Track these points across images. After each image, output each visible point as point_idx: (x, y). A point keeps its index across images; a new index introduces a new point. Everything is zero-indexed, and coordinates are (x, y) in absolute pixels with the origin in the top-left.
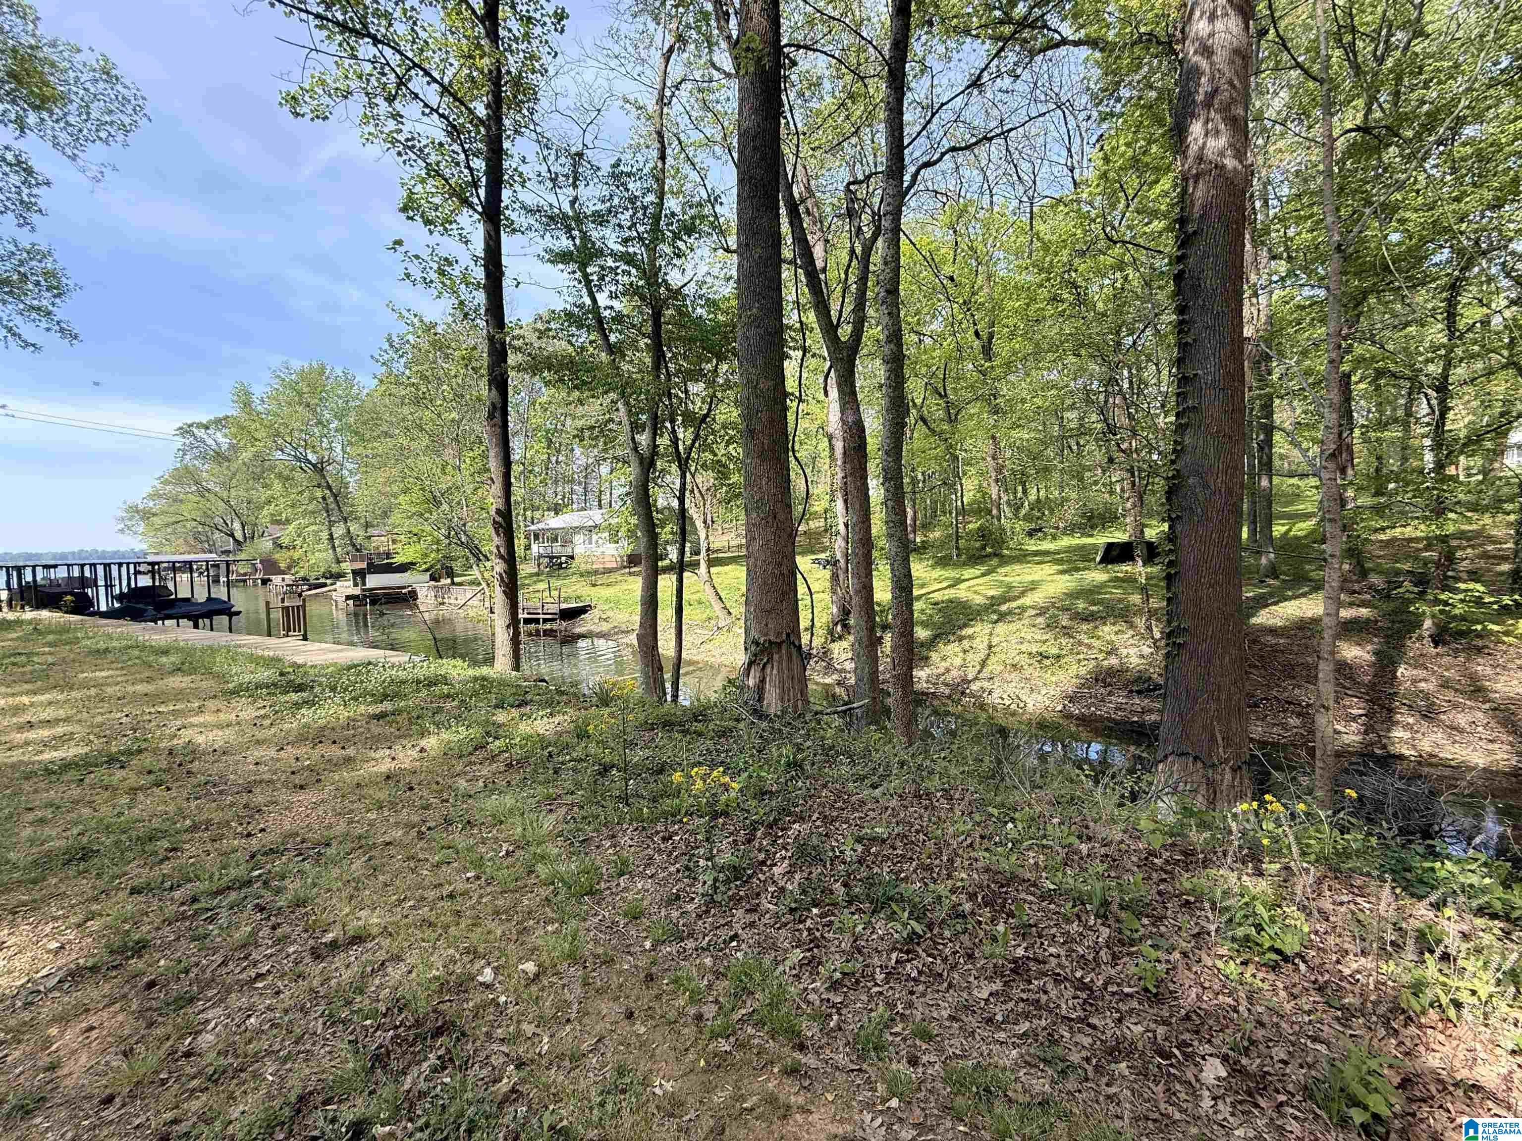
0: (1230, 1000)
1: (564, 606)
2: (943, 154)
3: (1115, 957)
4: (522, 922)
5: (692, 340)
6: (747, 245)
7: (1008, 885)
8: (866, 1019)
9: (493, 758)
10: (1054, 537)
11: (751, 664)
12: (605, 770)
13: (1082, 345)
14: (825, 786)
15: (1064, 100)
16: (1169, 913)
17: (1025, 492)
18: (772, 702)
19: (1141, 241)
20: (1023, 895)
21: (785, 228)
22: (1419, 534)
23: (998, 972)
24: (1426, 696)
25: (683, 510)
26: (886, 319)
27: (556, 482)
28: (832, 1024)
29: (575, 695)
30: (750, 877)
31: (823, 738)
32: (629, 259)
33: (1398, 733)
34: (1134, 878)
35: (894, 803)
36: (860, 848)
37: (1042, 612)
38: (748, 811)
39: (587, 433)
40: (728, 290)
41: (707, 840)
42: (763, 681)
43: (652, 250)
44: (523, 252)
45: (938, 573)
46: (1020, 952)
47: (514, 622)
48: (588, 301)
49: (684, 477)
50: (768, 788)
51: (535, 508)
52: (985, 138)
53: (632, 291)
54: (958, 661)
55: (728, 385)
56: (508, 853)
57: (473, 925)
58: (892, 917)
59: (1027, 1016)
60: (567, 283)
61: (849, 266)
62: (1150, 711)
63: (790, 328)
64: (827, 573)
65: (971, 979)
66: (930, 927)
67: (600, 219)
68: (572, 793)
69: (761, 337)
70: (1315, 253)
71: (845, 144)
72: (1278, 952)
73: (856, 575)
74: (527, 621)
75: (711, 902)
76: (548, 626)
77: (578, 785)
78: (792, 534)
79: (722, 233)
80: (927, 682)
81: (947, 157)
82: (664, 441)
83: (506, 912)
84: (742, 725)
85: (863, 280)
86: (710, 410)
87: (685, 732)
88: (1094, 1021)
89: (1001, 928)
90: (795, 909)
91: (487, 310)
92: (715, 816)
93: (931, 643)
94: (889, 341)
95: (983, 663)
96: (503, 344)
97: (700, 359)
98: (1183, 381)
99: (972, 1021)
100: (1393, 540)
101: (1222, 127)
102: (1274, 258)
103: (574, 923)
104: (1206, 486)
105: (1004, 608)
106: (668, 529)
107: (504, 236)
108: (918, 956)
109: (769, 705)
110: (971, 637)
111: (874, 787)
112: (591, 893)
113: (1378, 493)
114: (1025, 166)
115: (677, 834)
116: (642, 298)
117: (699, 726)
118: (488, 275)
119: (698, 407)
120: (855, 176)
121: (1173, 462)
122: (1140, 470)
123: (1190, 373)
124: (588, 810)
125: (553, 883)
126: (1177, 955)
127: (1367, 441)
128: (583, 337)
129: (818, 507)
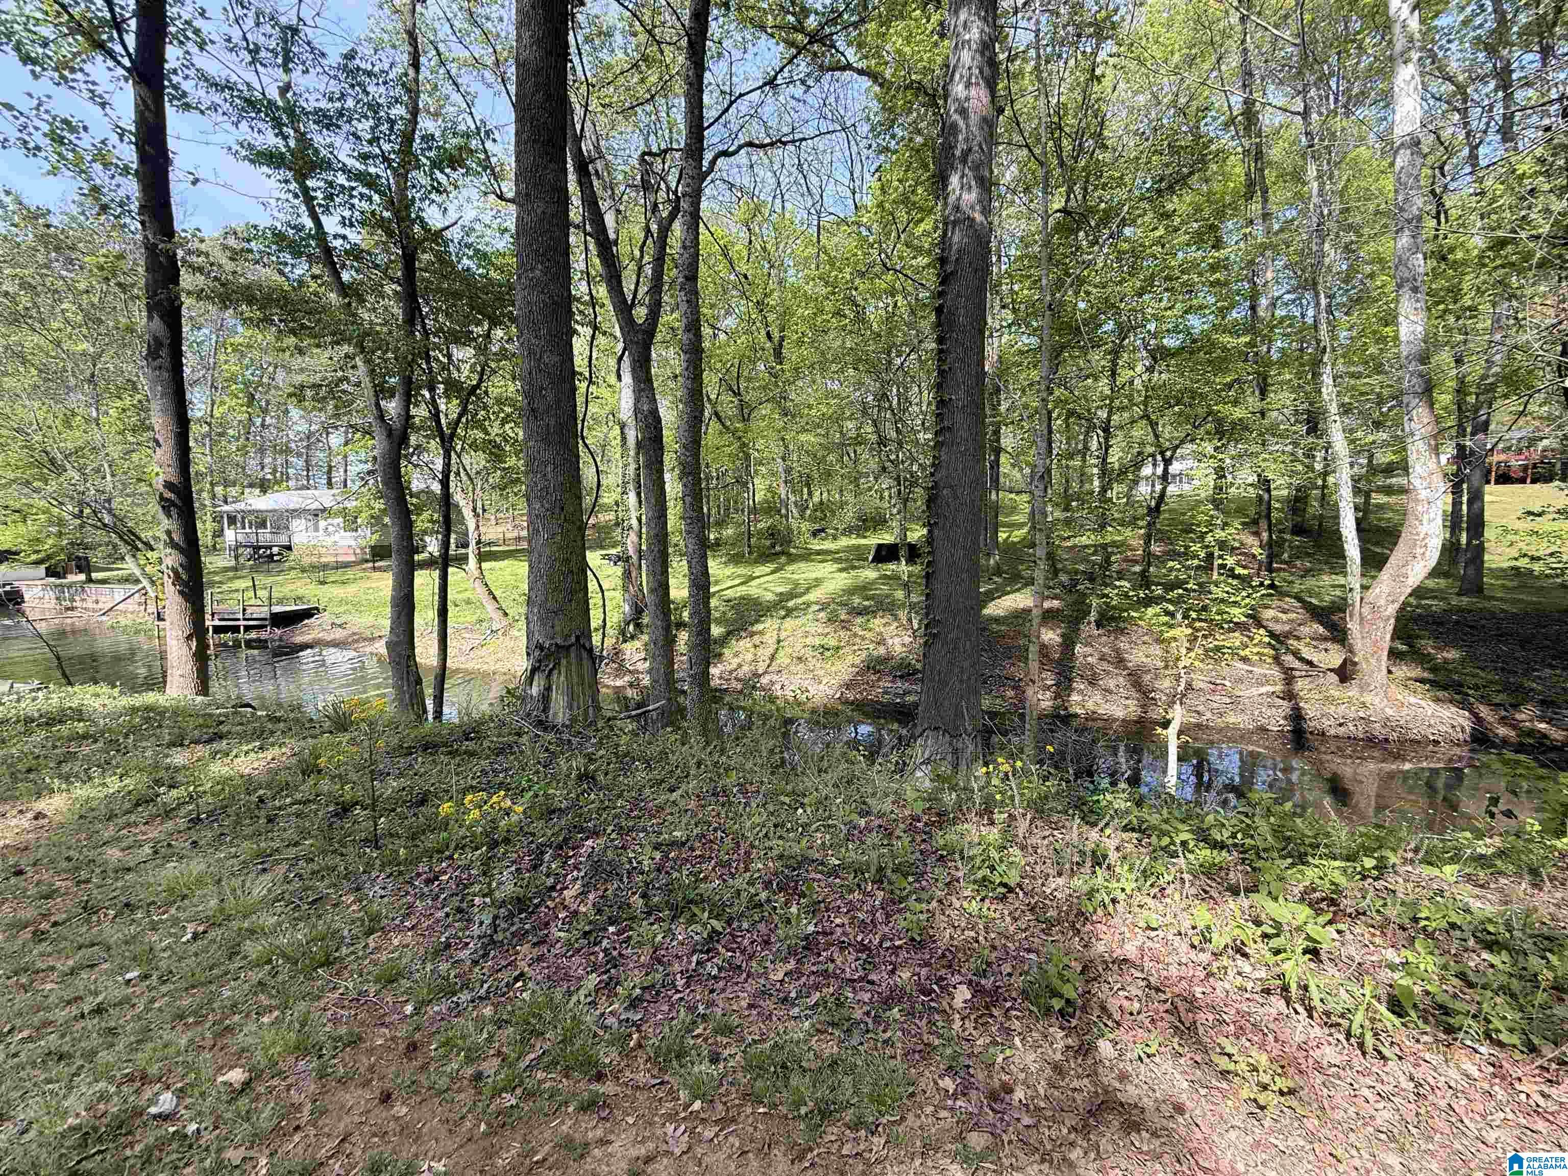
0: (972, 934)
1: (277, 609)
2: (740, 147)
3: (888, 916)
4: (221, 1021)
5: (457, 295)
6: (527, 195)
7: (799, 868)
8: (667, 1030)
9: (168, 813)
10: (835, 538)
11: (534, 671)
12: (345, 809)
13: (860, 360)
14: (620, 796)
15: (848, 124)
16: (928, 869)
17: (810, 494)
18: (559, 711)
19: (909, 273)
20: (813, 875)
21: (572, 186)
22: (1090, 542)
23: (792, 952)
24: (1092, 667)
25: (446, 496)
26: (684, 307)
27: (262, 451)
28: (632, 1044)
29: (297, 720)
30: (537, 906)
31: (618, 745)
32: (370, 182)
33: (1075, 697)
34: (902, 843)
35: (692, 804)
36: (658, 855)
37: (824, 607)
38: (533, 835)
39: (309, 393)
40: (503, 243)
41: (485, 874)
42: (548, 689)
43: (402, 176)
44: (203, 138)
45: (730, 570)
46: (811, 928)
47: (198, 631)
48: (309, 223)
49: (447, 456)
50: (557, 805)
51: (227, 484)
52: (780, 141)
53: (371, 222)
54: (749, 657)
55: (503, 354)
56: (195, 936)
57: (139, 1042)
58: (693, 919)
59: (817, 987)
60: (277, 194)
61: (644, 243)
62: (909, 692)
63: (578, 300)
64: (619, 570)
65: (768, 964)
66: (729, 923)
67: (327, 121)
68: (296, 844)
69: (545, 305)
70: (1033, 309)
71: (638, 110)
72: (1005, 885)
73: (652, 573)
74: (218, 630)
75: (490, 943)
76: (253, 635)
77: (304, 833)
78: (582, 527)
79: (496, 177)
80: (720, 678)
81: (742, 151)
82: (420, 412)
83: (195, 1013)
84: (524, 739)
85: (659, 260)
86: (481, 380)
87: (452, 754)
88: (873, 977)
89: (794, 910)
90: (590, 932)
91: (142, 207)
92: (493, 845)
93: (723, 641)
94: (688, 329)
95: (773, 658)
96: (173, 258)
97: (468, 320)
98: (941, 403)
99: (768, 1004)
100: (1075, 546)
101: (973, 183)
102: (1003, 307)
103: (302, 1006)
104: (956, 497)
105: (791, 604)
106: (426, 515)
107: (170, 111)
108: (718, 954)
109: (555, 714)
110: (761, 633)
111: (672, 790)
112: (327, 963)
113: (1066, 509)
114: (813, 179)
115: (445, 873)
116: (390, 233)
117: (470, 745)
118: (143, 158)
119: (465, 375)
120: (649, 146)
121: (932, 474)
122: (906, 479)
123: (946, 397)
124: (320, 862)
125: (269, 961)
126: (934, 904)
127: (1060, 466)
128: (301, 269)
129: (607, 499)
